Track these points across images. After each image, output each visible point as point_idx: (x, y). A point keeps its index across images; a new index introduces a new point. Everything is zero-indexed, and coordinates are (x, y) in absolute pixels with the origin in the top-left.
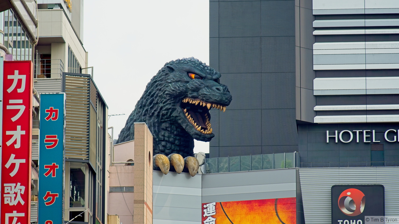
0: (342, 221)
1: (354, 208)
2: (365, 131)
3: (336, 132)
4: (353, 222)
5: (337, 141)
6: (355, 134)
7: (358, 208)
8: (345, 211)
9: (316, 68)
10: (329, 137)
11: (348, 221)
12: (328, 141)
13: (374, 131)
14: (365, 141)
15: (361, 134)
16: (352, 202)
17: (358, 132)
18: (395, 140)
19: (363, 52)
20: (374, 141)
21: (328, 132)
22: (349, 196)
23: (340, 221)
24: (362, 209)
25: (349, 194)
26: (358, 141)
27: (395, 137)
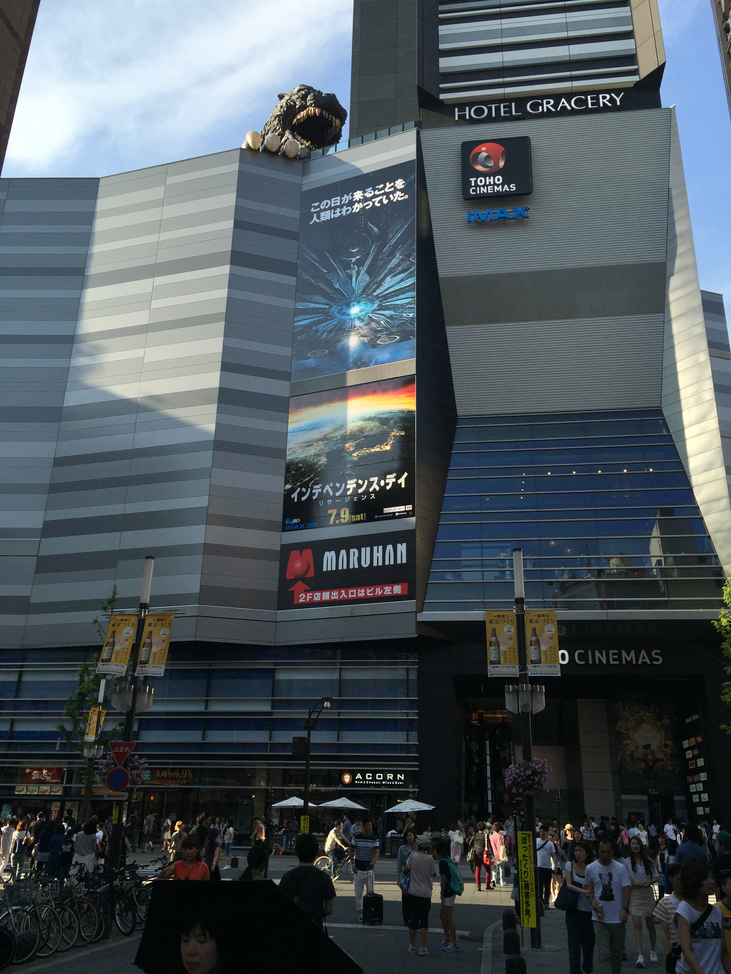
0: (475, 179)
1: (491, 164)
2: (502, 105)
3: (467, 108)
4: (490, 178)
5: (467, 117)
6: (490, 109)
7: (497, 163)
8: (479, 168)
9: (442, 47)
10: (459, 115)
11: (483, 179)
12: (457, 118)
13: (513, 104)
14: (502, 114)
15: (498, 109)
16: (488, 158)
17: (493, 106)
18: (541, 110)
19: (499, 27)
20: (514, 113)
21: (456, 109)
22: (484, 151)
23: (473, 180)
24: (502, 164)
25: (484, 149)
26: (494, 115)
27: (540, 107)
